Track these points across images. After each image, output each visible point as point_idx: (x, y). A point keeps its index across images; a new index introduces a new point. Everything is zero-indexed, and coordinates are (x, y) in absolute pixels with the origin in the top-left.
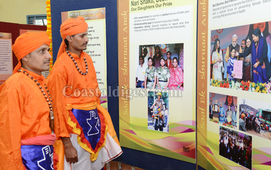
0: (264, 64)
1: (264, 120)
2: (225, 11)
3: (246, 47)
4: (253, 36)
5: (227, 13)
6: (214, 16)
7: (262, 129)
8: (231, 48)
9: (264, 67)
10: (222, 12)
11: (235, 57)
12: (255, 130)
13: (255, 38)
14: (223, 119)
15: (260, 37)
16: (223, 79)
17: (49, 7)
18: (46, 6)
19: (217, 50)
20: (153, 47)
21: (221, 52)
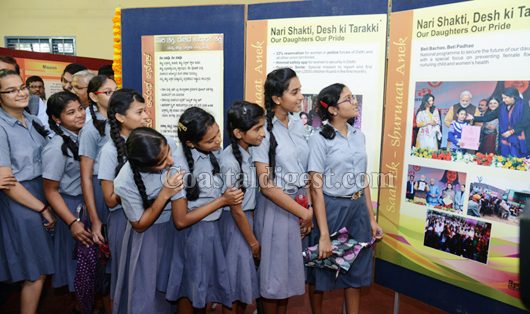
0: (523, 133)
1: (517, 204)
2: (447, 59)
3: (489, 109)
4: (503, 96)
5: (451, 61)
6: (423, 63)
7: (512, 214)
8: (458, 108)
9: (522, 137)
10: (441, 59)
11: (466, 121)
12: (500, 215)
13: (508, 100)
14: (435, 200)
15: (517, 99)
16: (439, 148)
17: (118, 27)
18: (113, 24)
19: (428, 109)
20: (309, 98)
21: (436, 112)
